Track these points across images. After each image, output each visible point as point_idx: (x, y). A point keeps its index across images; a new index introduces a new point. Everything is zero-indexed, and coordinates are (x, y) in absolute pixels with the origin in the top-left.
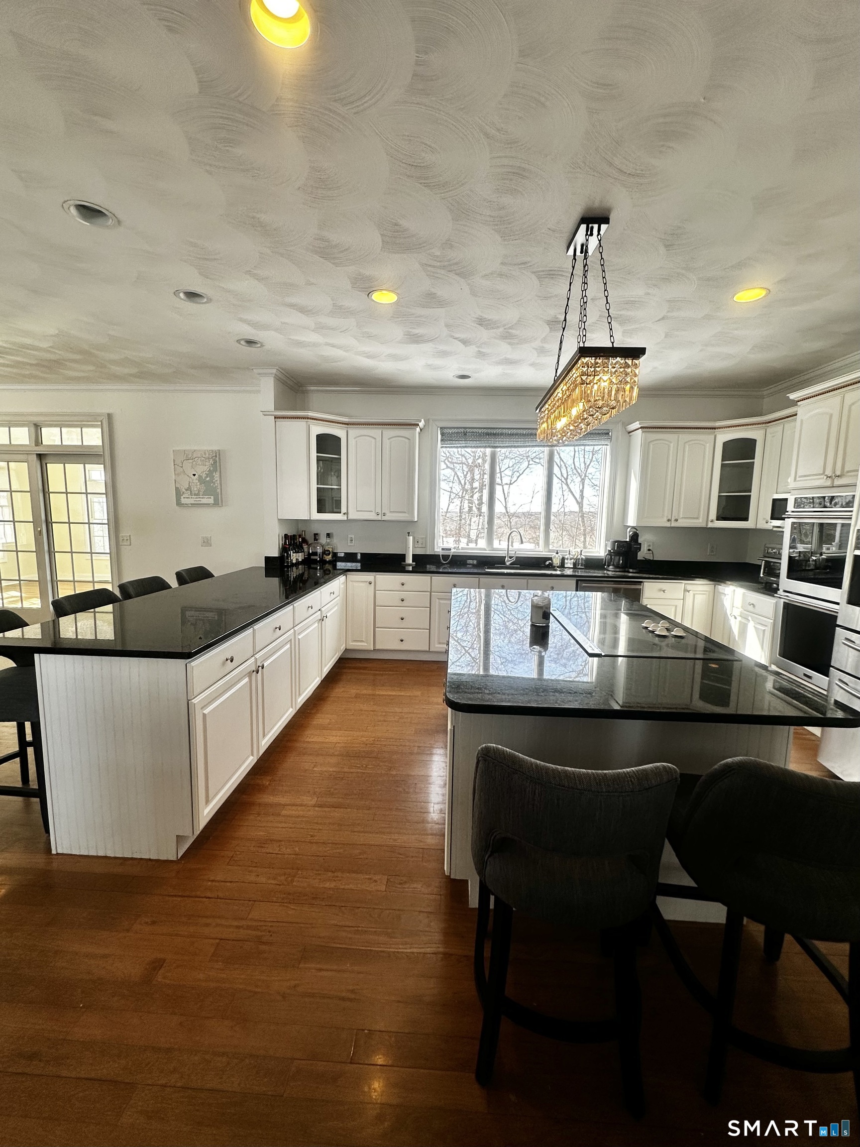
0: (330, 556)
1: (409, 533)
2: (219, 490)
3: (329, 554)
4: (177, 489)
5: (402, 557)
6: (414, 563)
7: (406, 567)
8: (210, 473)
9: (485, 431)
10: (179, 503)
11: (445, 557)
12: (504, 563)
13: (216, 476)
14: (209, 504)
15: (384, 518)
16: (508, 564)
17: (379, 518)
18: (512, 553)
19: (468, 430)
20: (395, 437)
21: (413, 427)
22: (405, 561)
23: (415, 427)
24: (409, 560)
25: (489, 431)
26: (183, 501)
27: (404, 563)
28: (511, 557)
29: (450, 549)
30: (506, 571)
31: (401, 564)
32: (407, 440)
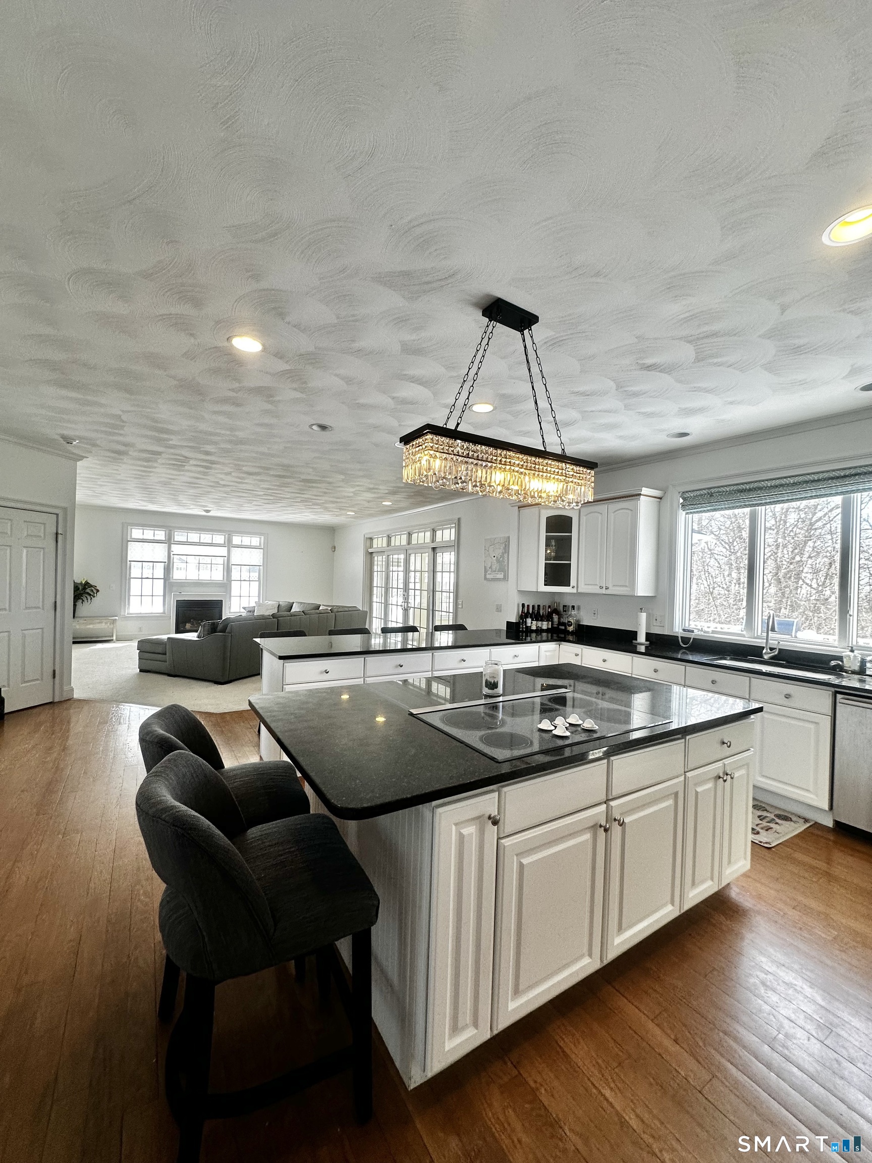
0: (572, 627)
1: (641, 609)
2: (506, 568)
3: (571, 625)
4: (485, 567)
5: (634, 635)
6: (648, 643)
7: (638, 646)
8: (502, 556)
9: (735, 488)
10: (485, 579)
11: (685, 640)
12: (762, 657)
13: (506, 556)
14: (500, 579)
15: (608, 592)
16: (766, 657)
17: (604, 591)
18: (773, 643)
19: (713, 490)
20: (619, 510)
21: (636, 497)
22: (636, 640)
23: (637, 497)
24: (642, 638)
25: (740, 487)
26: (488, 576)
27: (634, 641)
28: (771, 649)
29: (693, 631)
30: (765, 668)
31: (632, 643)
32: (629, 512)
